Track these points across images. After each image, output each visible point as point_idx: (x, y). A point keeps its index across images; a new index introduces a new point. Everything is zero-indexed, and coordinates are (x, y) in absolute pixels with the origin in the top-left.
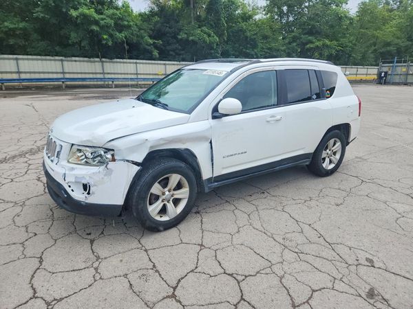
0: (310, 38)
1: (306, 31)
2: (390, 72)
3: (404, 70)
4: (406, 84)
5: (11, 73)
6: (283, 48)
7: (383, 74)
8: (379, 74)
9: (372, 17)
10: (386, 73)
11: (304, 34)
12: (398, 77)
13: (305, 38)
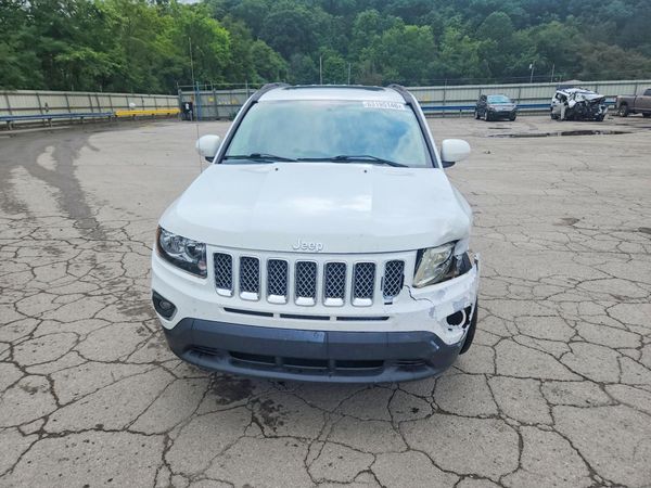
0: (57, 43)
1: (46, 30)
2: (195, 104)
3: (212, 100)
4: (218, 119)
6: (13, 59)
7: (187, 105)
8: (182, 106)
9: (142, 20)
10: (191, 104)
11: (45, 35)
12: (206, 109)
13: (49, 42)
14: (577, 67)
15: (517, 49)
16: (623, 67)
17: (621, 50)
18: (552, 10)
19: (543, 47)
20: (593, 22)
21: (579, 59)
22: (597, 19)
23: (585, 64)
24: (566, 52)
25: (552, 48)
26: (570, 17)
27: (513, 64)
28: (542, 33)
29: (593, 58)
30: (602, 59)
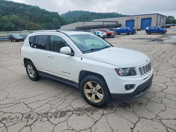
14: (24, 27)
15: (5, 21)
16: (35, 27)
17: (33, 23)
18: (11, 11)
19: (13, 21)
20: (24, 16)
21: (24, 25)
22: (25, 15)
23: (26, 26)
24: (20, 23)
25: (16, 22)
26: (17, 14)
27: (6, 26)
28: (11, 17)
29: (28, 25)
30: (30, 25)
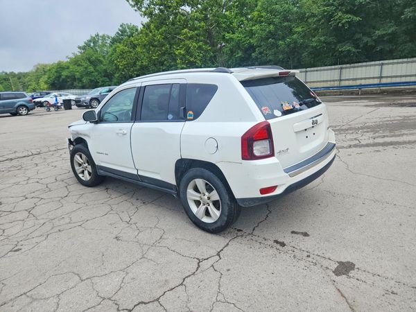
5: (374, 78)
